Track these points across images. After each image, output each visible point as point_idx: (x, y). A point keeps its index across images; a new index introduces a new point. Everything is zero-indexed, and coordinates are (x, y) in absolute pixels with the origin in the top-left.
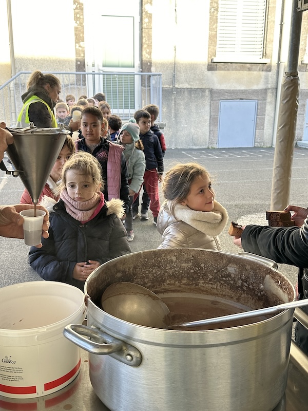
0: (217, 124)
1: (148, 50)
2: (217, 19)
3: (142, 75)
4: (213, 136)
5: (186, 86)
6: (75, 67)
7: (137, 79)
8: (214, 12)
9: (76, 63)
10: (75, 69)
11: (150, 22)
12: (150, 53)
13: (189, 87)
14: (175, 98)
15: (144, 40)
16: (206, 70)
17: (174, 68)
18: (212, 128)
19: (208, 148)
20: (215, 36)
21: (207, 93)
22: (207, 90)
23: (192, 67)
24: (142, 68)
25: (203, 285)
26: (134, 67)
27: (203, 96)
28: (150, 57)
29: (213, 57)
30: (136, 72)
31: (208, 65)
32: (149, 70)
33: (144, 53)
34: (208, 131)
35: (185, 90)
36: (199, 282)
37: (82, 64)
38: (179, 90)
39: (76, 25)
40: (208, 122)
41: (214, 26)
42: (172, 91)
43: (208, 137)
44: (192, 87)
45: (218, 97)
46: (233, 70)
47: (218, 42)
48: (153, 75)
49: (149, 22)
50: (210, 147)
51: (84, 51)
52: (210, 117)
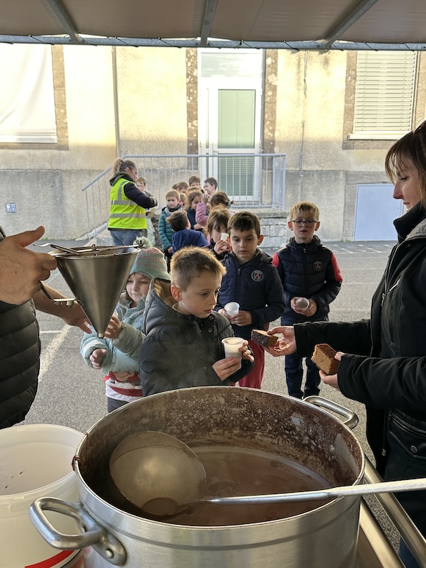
0: (354, 212)
1: (271, 128)
2: (355, 89)
3: (263, 157)
4: (348, 227)
5: (317, 168)
6: (186, 149)
7: (257, 161)
8: (351, 81)
9: (188, 145)
10: (186, 152)
11: (274, 95)
12: (273, 131)
13: (320, 169)
14: (302, 183)
15: (266, 116)
16: (341, 149)
17: (302, 146)
18: (346, 217)
19: (342, 241)
20: (352, 109)
21: (342, 176)
22: (342, 173)
23: (324, 145)
24: (263, 148)
25: (260, 438)
26: (254, 147)
27: (336, 180)
28: (274, 135)
29: (349, 134)
30: (256, 154)
31: (344, 143)
32: (272, 151)
33: (266, 131)
34: (342, 220)
35: (315, 172)
36: (256, 434)
37: (195, 145)
38: (307, 173)
39: (189, 101)
40: (343, 211)
41: (351, 98)
42: (299, 174)
43: (341, 228)
44: (323, 169)
45: (354, 180)
46: (374, 149)
47: (355, 116)
48: (275, 156)
49: (272, 96)
50: (344, 240)
51: (197, 131)
52: (345, 204)
